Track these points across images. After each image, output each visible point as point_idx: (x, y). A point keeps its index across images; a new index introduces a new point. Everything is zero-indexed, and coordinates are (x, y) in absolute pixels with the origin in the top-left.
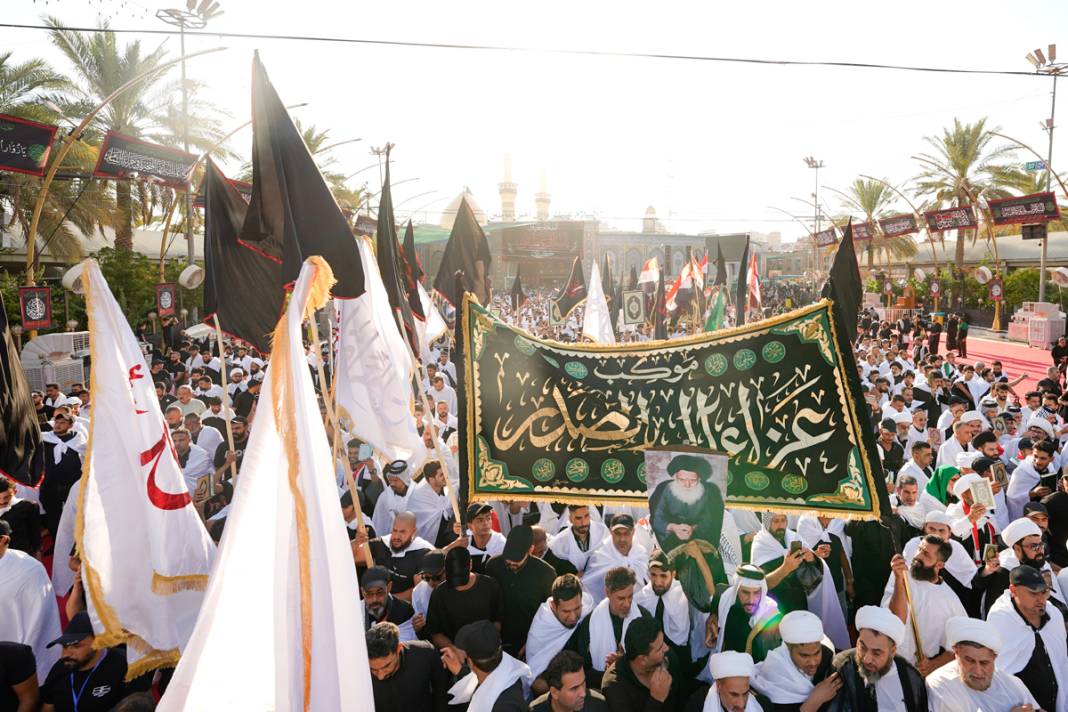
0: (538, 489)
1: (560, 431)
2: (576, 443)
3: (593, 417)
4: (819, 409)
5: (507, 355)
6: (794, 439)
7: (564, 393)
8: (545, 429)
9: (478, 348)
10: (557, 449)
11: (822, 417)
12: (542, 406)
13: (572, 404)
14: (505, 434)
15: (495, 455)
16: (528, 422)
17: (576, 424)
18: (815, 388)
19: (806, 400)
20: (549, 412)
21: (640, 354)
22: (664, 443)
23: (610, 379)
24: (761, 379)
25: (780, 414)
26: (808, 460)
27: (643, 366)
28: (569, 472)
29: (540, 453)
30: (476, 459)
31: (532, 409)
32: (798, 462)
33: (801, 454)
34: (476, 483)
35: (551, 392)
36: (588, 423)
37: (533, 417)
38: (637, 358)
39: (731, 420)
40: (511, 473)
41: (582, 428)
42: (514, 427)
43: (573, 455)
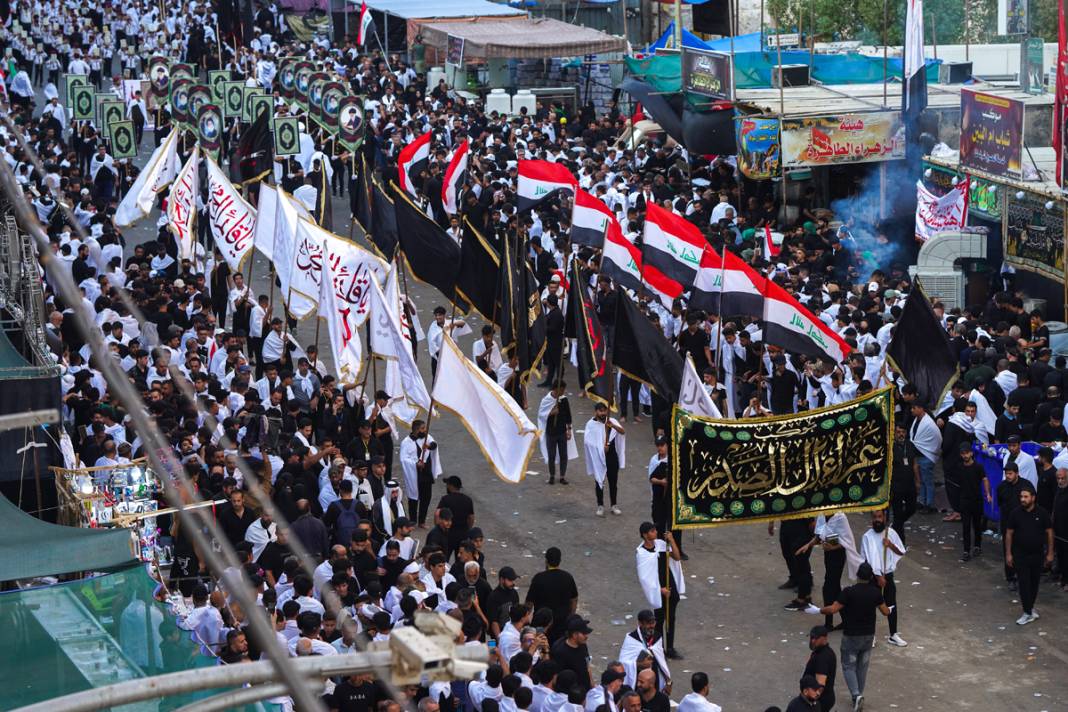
0: (714, 519)
1: (726, 486)
2: (736, 493)
3: (747, 476)
4: (876, 446)
5: (695, 441)
6: (859, 461)
7: (729, 464)
8: (717, 485)
9: (680, 436)
10: (724, 496)
11: (877, 450)
12: (716, 471)
13: (734, 470)
14: (694, 488)
15: (688, 501)
16: (707, 482)
17: (736, 481)
18: (876, 434)
19: (870, 441)
20: (719, 475)
21: (781, 422)
22: (787, 484)
23: (764, 438)
24: (851, 430)
25: (855, 449)
26: (864, 474)
27: (784, 429)
28: (733, 509)
29: (715, 499)
30: (677, 504)
31: (709, 473)
32: (858, 474)
33: (861, 470)
34: (677, 518)
35: (721, 464)
36: (744, 480)
37: (710, 478)
38: (780, 425)
39: (831, 453)
40: (698, 511)
41: (740, 483)
42: (699, 484)
43: (734, 500)
